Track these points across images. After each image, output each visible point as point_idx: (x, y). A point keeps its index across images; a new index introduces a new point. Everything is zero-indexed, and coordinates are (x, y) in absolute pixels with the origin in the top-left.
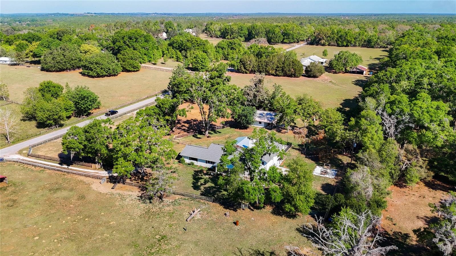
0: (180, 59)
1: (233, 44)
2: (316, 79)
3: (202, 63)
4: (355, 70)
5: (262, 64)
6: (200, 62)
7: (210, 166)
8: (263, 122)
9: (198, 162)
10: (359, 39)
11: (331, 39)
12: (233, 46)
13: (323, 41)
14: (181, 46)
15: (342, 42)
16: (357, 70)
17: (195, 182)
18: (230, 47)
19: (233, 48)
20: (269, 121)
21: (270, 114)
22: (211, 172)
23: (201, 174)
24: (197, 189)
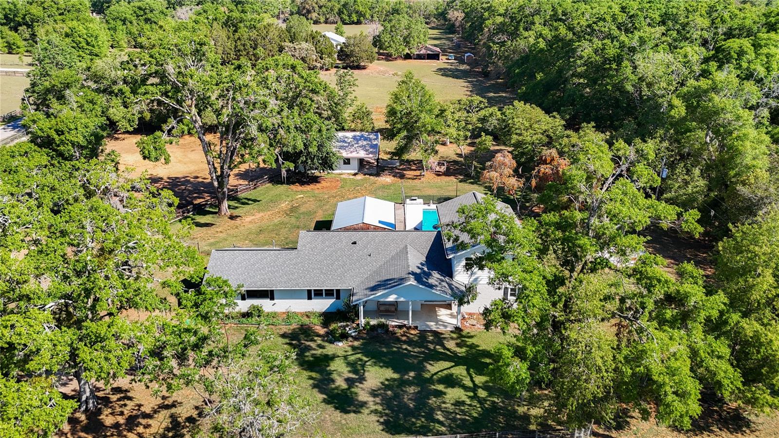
0: (18, 47)
1: (147, 11)
2: (363, 71)
3: (90, 48)
4: (423, 52)
5: (244, 45)
6: (86, 47)
7: (323, 305)
8: (354, 158)
9: (275, 301)
10: (377, 9)
11: (329, 10)
12: (149, 16)
13: (314, 15)
14: (12, 17)
15: (350, 16)
17: (320, 381)
18: (140, 18)
19: (149, 20)
20: (371, 153)
21: (362, 136)
22: (344, 327)
23: (315, 341)
24: (355, 409)
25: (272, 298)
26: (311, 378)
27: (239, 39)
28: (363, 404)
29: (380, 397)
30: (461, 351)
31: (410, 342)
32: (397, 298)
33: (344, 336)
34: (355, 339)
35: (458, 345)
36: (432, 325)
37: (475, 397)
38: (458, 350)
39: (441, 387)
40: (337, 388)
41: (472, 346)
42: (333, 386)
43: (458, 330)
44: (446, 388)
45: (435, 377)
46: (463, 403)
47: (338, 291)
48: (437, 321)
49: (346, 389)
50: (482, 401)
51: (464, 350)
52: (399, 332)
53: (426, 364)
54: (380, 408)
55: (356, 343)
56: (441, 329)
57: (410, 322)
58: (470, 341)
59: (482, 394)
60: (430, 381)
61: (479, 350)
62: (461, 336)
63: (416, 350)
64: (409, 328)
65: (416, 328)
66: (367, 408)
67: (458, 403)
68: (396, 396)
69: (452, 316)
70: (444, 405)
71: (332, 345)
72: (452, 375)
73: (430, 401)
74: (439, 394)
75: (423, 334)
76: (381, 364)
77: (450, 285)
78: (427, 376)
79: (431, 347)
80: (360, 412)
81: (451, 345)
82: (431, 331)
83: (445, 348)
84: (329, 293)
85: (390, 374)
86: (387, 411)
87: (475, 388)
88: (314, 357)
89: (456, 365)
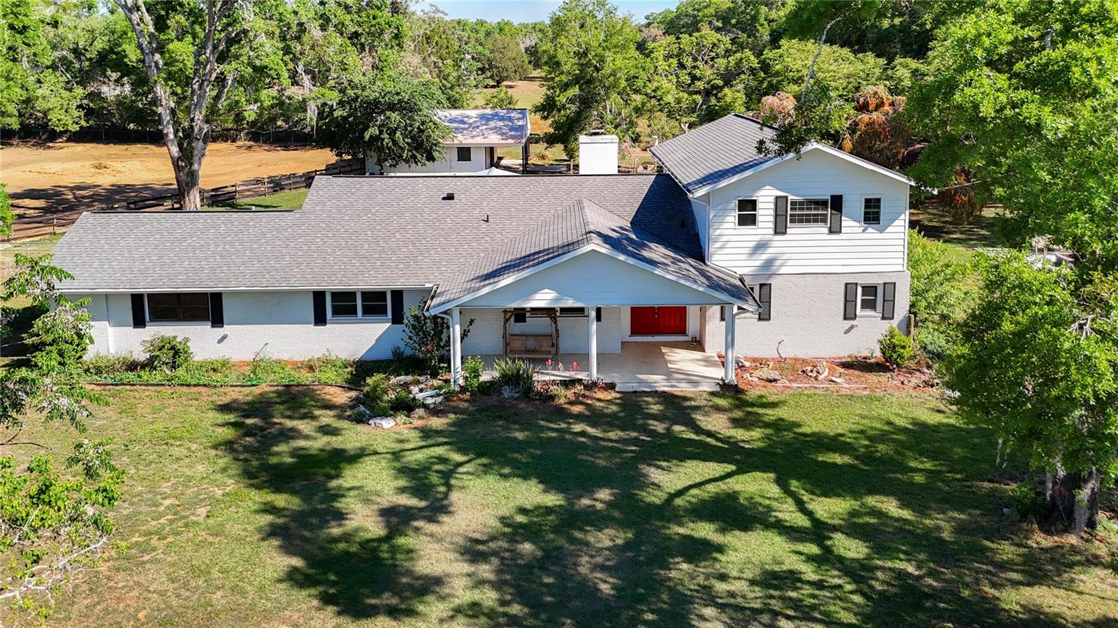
7: (356, 339)
8: (478, 147)
9: (227, 329)
20: (512, 138)
22: (406, 386)
23: (314, 418)
24: (394, 601)
25: (218, 321)
26: (270, 509)
28: (430, 586)
29: (495, 561)
30: (752, 437)
31: (594, 417)
32: (556, 300)
33: (405, 406)
34: (435, 411)
35: (736, 423)
36: (659, 382)
37: (826, 558)
38: (740, 434)
39: (705, 530)
40: (346, 537)
41: (778, 425)
42: (336, 531)
43: (728, 389)
44: (723, 531)
45: (679, 501)
46: (793, 578)
47: (398, 295)
48: (669, 374)
49: (380, 540)
50: (858, 572)
51: (756, 433)
52: (563, 396)
53: (645, 469)
54: (489, 597)
55: (437, 423)
56: (683, 389)
57: (594, 373)
58: (771, 414)
59: (851, 548)
60: (668, 511)
61: (805, 435)
62: (742, 404)
63: (612, 435)
64: (592, 386)
65: (611, 386)
66: (442, 598)
67: (773, 580)
68: (551, 558)
69: (708, 362)
70: (721, 587)
71: (361, 428)
72: (733, 496)
73: (673, 574)
74: (700, 551)
75: (632, 403)
76: (506, 471)
77: (702, 273)
78: (654, 498)
79: (660, 427)
80: (411, 613)
81: (718, 423)
82: (654, 393)
83: (699, 430)
84: (374, 304)
85: (531, 494)
86: (515, 609)
87: (819, 531)
88: (299, 456)
89: (740, 471)
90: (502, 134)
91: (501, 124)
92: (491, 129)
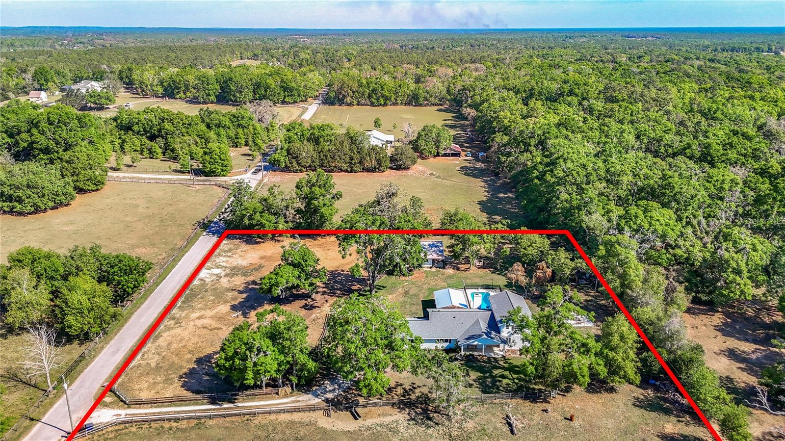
1: (240, 119)
4: (448, 151)
5: (325, 156)
7: (445, 345)
8: (431, 259)
10: (400, 94)
11: (361, 95)
12: (242, 122)
13: (348, 99)
15: (378, 99)
16: (452, 152)
18: (234, 123)
19: (241, 125)
20: (440, 255)
21: (434, 244)
22: (456, 355)
27: (322, 151)
29: (478, 382)
31: (484, 362)
32: (478, 343)
33: (456, 359)
34: (461, 360)
35: (504, 363)
36: (493, 355)
37: (514, 382)
38: (505, 365)
39: (500, 379)
41: (510, 363)
43: (503, 357)
44: (502, 379)
45: (497, 375)
46: (510, 384)
47: (450, 340)
48: (494, 353)
50: (517, 384)
51: (507, 365)
52: (479, 357)
53: (493, 370)
54: (478, 386)
55: (462, 362)
56: (496, 356)
57: (483, 354)
58: (509, 361)
59: (516, 381)
60: (495, 376)
61: (514, 365)
62: (505, 359)
63: (487, 365)
64: (483, 356)
65: (485, 356)
66: (474, 386)
67: (508, 384)
68: (484, 382)
69: (500, 350)
70: (502, 385)
72: (504, 374)
73: (497, 383)
74: (500, 381)
75: (489, 358)
76: (475, 370)
77: (500, 337)
78: (494, 375)
79: (493, 364)
81: (501, 363)
82: (493, 357)
83: (499, 364)
84: (446, 341)
85: (479, 374)
86: (481, 387)
87: (513, 379)
89: (505, 371)
90: (437, 254)
91: (436, 249)
92: (434, 251)
